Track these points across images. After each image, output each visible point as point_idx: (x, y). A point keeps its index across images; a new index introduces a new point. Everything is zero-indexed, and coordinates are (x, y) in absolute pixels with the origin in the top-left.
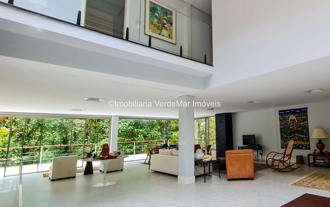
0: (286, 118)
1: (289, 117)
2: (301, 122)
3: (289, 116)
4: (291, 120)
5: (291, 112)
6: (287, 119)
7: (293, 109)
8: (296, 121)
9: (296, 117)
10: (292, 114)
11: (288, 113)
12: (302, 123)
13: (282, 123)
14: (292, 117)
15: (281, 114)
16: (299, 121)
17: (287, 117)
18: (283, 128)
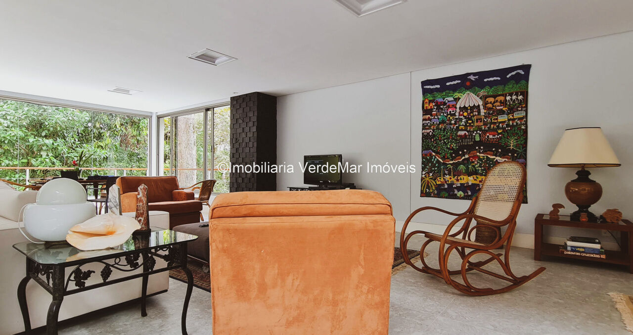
0: (445, 104)
1: (457, 100)
2: (502, 112)
3: (457, 95)
4: (464, 109)
5: (468, 84)
6: (449, 107)
7: (474, 74)
8: (483, 111)
9: (484, 98)
10: (467, 88)
11: (454, 88)
12: (502, 118)
13: (430, 119)
14: (468, 99)
15: (431, 91)
16: (493, 112)
17: (451, 99)
18: (434, 136)
